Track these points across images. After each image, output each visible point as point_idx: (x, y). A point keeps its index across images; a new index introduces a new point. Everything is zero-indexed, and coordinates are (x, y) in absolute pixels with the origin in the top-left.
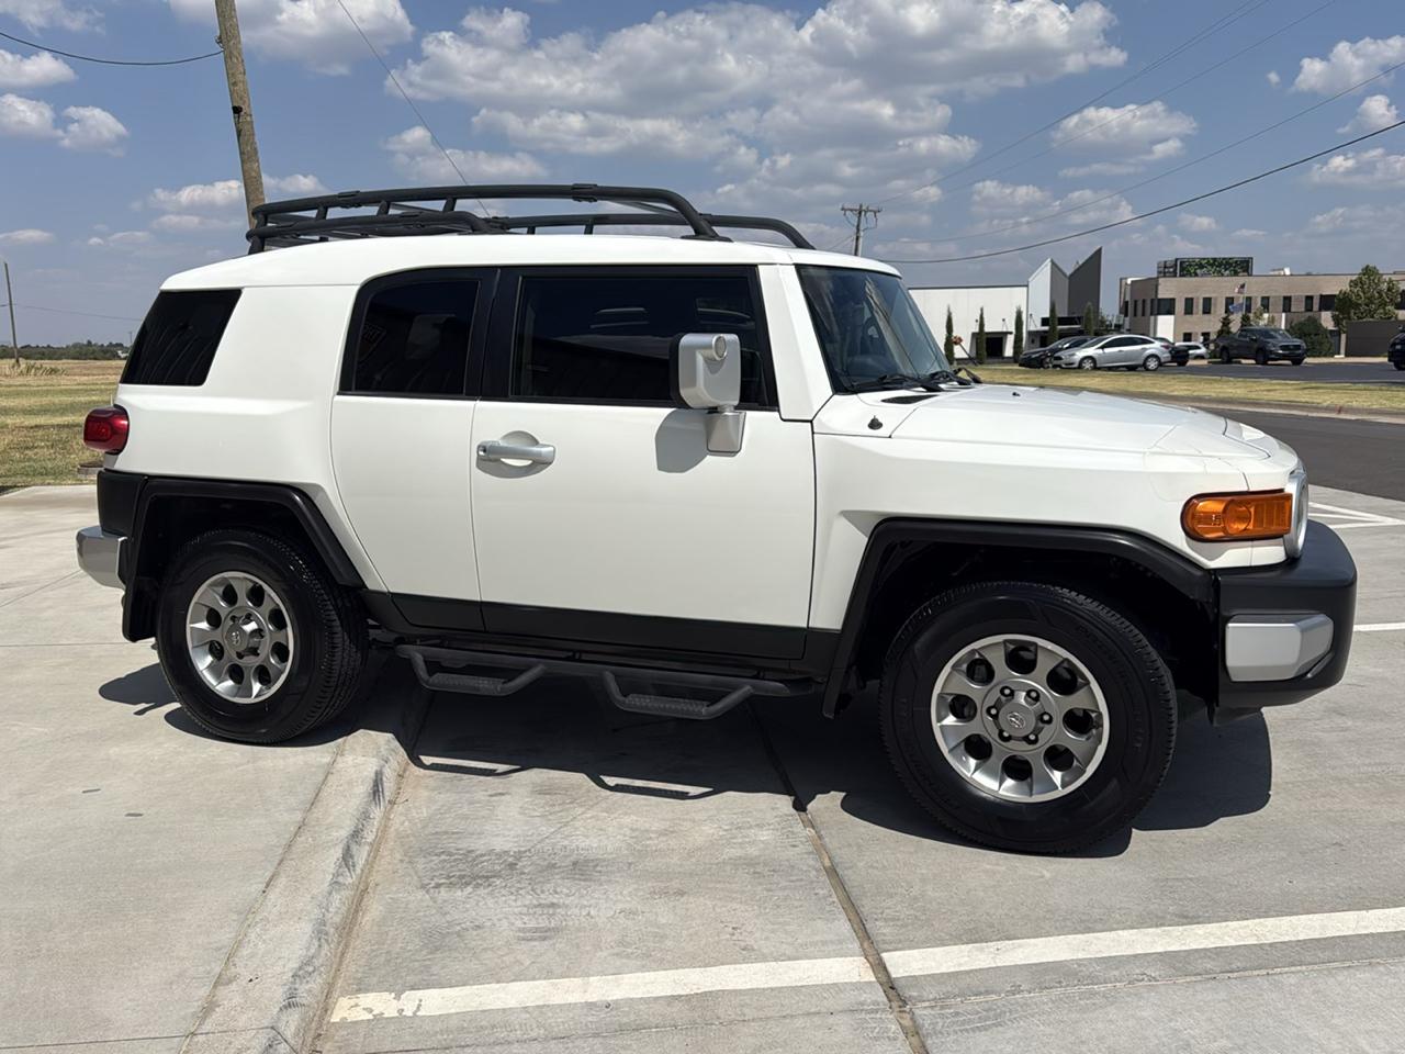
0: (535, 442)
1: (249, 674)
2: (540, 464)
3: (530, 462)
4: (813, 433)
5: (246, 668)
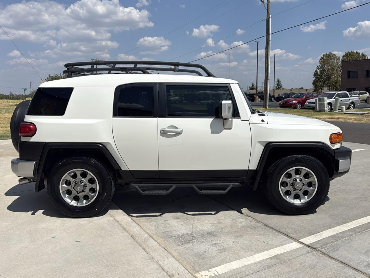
0: (177, 128)
1: (81, 198)
2: (178, 134)
3: (175, 133)
4: (249, 123)
5: (80, 196)
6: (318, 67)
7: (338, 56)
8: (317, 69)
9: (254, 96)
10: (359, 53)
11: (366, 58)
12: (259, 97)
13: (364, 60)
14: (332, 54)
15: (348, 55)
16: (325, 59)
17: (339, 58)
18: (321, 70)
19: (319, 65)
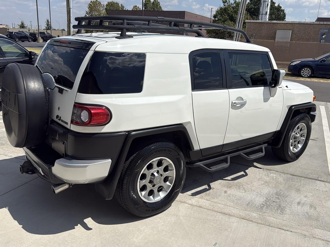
0: (243, 99)
2: (243, 105)
6: (86, 12)
7: (103, 4)
8: (86, 14)
9: (36, 36)
10: (119, 4)
11: (124, 9)
12: (42, 38)
13: (122, 10)
14: (98, 1)
15: (110, 4)
16: (92, 5)
17: (104, 6)
18: (90, 15)
19: (88, 10)
